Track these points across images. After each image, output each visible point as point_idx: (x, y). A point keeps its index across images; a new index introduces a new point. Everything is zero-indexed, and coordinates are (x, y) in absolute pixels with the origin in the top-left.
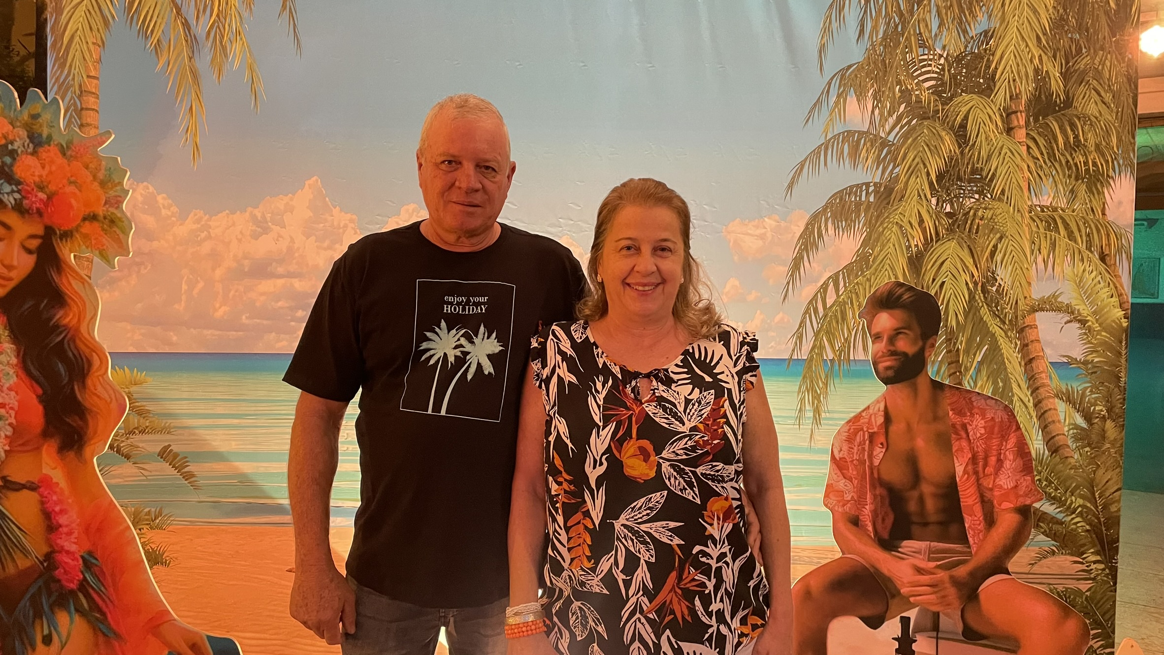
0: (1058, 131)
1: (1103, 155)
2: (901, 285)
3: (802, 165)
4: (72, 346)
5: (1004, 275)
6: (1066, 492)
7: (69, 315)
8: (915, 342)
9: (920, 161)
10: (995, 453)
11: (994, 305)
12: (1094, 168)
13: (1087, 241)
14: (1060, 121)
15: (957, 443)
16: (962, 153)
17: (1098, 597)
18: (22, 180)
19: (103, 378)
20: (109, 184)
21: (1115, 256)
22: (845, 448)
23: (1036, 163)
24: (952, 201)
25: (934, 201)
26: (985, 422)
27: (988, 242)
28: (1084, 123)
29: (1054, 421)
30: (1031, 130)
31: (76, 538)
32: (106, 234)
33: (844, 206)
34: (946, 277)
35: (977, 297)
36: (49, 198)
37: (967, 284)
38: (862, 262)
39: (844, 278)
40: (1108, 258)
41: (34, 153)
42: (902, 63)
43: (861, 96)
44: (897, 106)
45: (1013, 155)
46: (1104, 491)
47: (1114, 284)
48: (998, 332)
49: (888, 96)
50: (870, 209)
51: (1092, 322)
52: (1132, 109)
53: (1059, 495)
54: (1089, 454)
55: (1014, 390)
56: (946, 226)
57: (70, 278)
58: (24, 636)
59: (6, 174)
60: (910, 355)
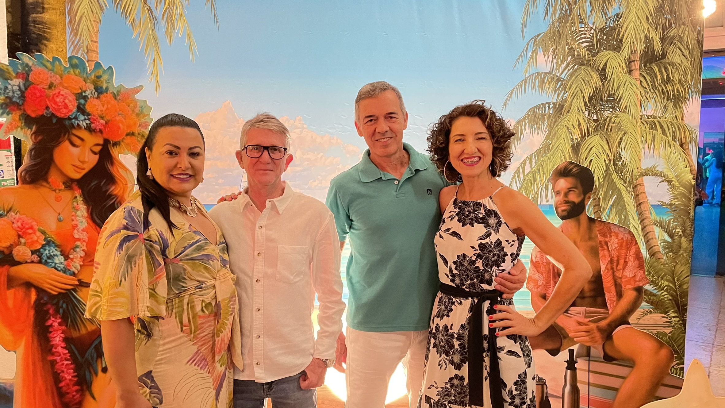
0: (658, 72)
1: (683, 86)
2: (571, 163)
3: (512, 91)
5: (626, 155)
6: (658, 278)
7: (117, 189)
8: (579, 196)
9: (579, 90)
10: (623, 257)
11: (620, 172)
12: (678, 94)
13: (673, 135)
14: (659, 66)
15: (602, 252)
16: (603, 85)
17: (676, 336)
18: (90, 113)
20: (142, 115)
21: (688, 144)
22: (539, 256)
23: (644, 90)
24: (597, 113)
25: (587, 113)
26: (618, 240)
27: (617, 136)
28: (673, 67)
29: (652, 238)
30: (643, 71)
32: (139, 143)
33: (535, 116)
34: (593, 157)
35: (610, 168)
36: (107, 123)
37: (605, 160)
38: (546, 148)
39: (535, 158)
40: (685, 145)
41: (98, 98)
42: (570, 32)
43: (546, 52)
44: (566, 57)
45: (632, 86)
46: (680, 277)
47: (688, 160)
48: (622, 188)
49: (561, 52)
50: (550, 118)
51: (675, 182)
52: (700, 59)
53: (655, 280)
54: (671, 256)
55: (630, 221)
56: (593, 127)
57: (118, 168)
58: (91, 369)
59: (81, 110)
60: (576, 203)
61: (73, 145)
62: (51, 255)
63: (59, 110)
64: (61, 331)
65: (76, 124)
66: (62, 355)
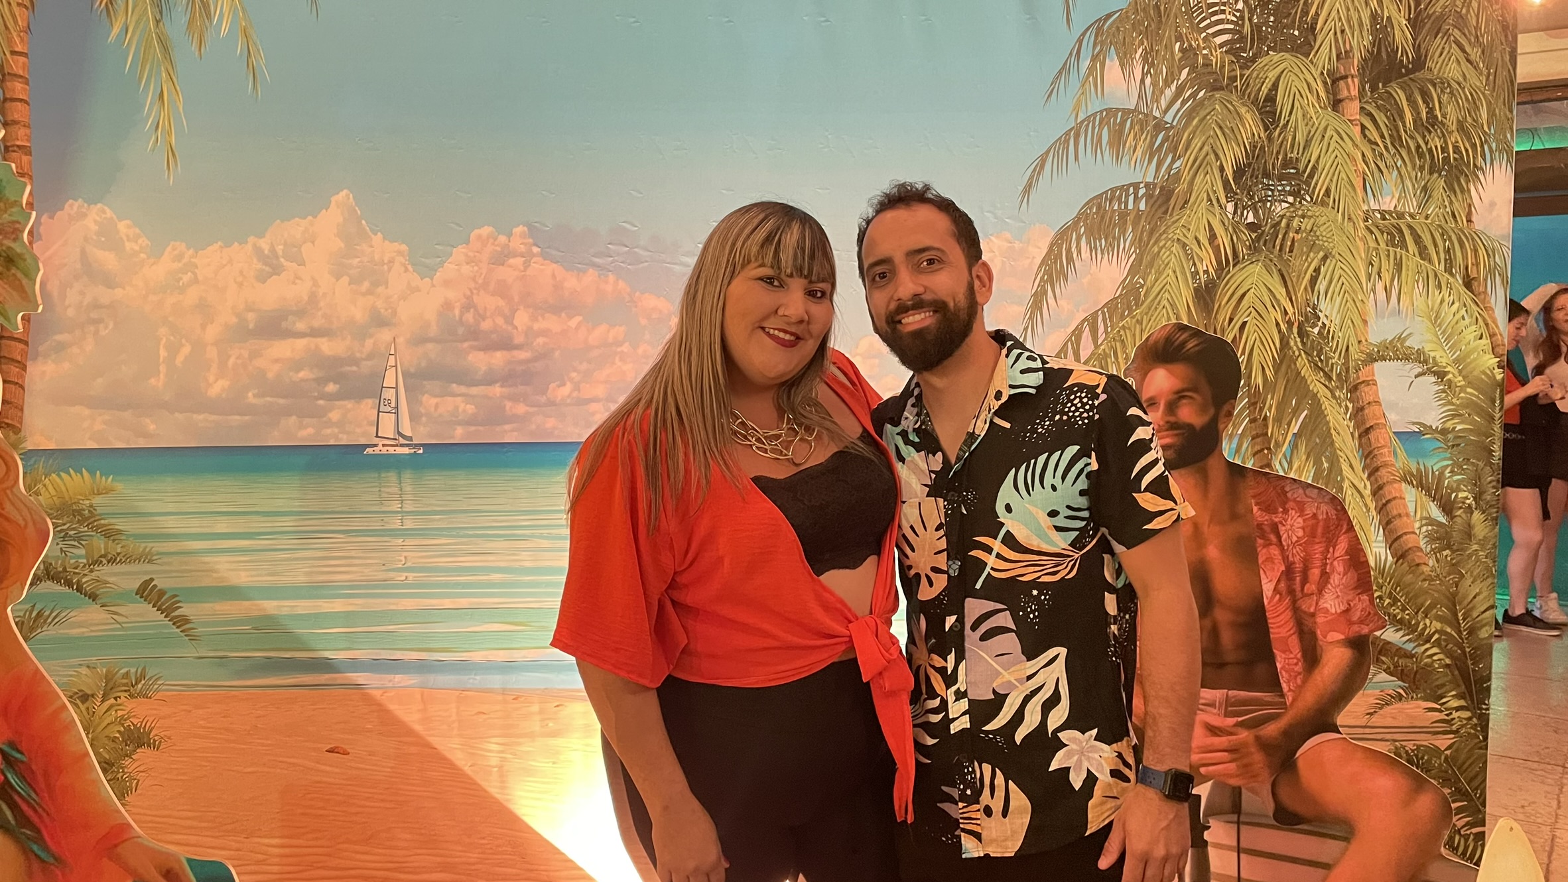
0: (1405, 103)
1: (1469, 139)
2: (1182, 328)
3: (1043, 159)
5: (1329, 311)
6: (1417, 613)
8: (1203, 409)
9: (1211, 151)
10: (1318, 563)
11: (1315, 353)
12: (1456, 156)
13: (1446, 260)
14: (1407, 88)
15: (1264, 551)
16: (1269, 138)
17: (1463, 757)
19: (12, 491)
20: (1, 205)
21: (1485, 280)
23: (1373, 150)
24: (1255, 207)
25: (1230, 207)
26: (1304, 521)
27: (1306, 264)
28: (1442, 91)
29: (1400, 515)
30: (1367, 102)
32: (2, 279)
33: (1103, 217)
34: (1249, 315)
35: (1292, 343)
37: (1278, 324)
38: (1131, 296)
39: (1104, 320)
40: (1476, 284)
42: (1183, 10)
43: (1125, 60)
44: (1176, 71)
45: (1342, 138)
46: (1471, 610)
47: (1484, 320)
48: (1322, 392)
49: (1164, 58)
50: (1139, 221)
51: (1453, 374)
52: (1509, 70)
53: (1407, 617)
54: (1449, 559)
55: (1344, 472)
56: (1247, 243)
60: (1198, 428)
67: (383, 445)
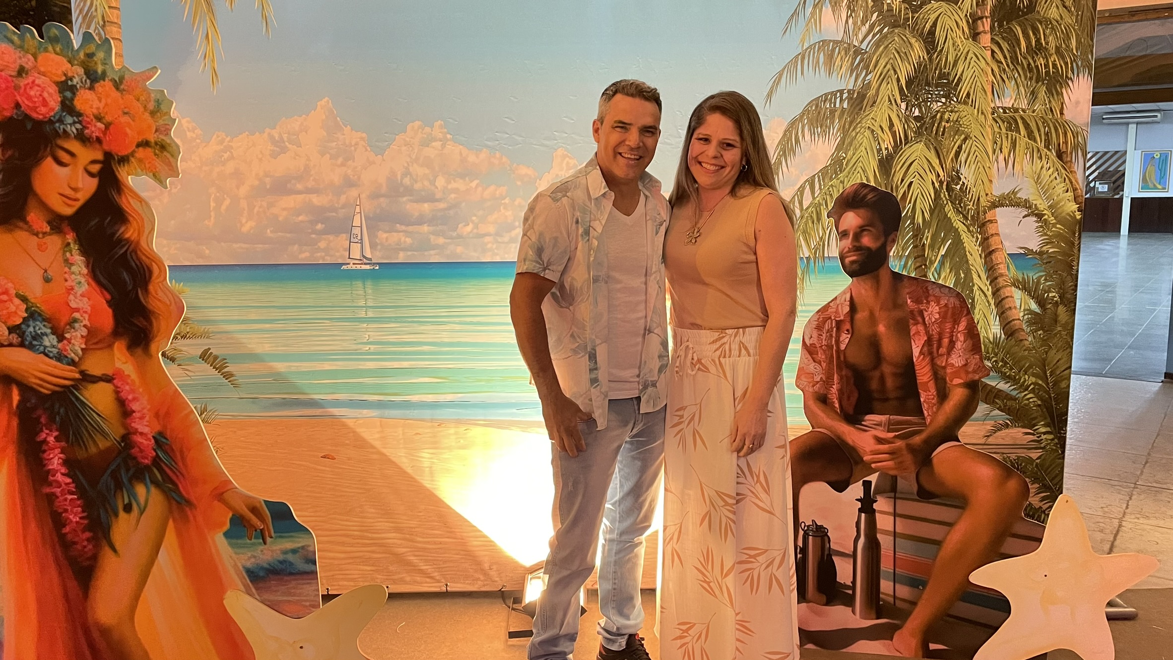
0: (1021, 35)
1: (1063, 58)
2: (865, 186)
3: (781, 74)
4: (134, 257)
5: (967, 174)
6: (1020, 372)
7: (130, 231)
8: (877, 238)
9: (891, 68)
10: (948, 335)
11: (957, 202)
12: (1054, 70)
13: (1045, 140)
14: (1023, 25)
15: (914, 328)
16: (930, 59)
17: (1048, 464)
18: (82, 112)
19: (162, 284)
20: (159, 114)
21: (1071, 153)
22: (815, 335)
23: (999, 67)
24: (920, 106)
25: (903, 105)
26: (940, 308)
27: (953, 143)
28: (1046, 26)
29: (1010, 308)
30: (995, 34)
31: (147, 422)
32: (157, 158)
33: (819, 113)
34: (914, 177)
35: (942, 196)
36: (108, 126)
37: (933, 183)
38: (837, 165)
39: (819, 180)
40: (1065, 156)
41: (91, 88)
43: (835, 7)
44: (869, 15)
45: (978, 59)
46: (1055, 369)
47: (1070, 180)
48: (961, 228)
49: (861, 6)
50: (843, 115)
51: (1048, 216)
52: (1091, 12)
53: (1013, 374)
54: (1042, 336)
55: (974, 280)
56: (914, 129)
57: (129, 198)
58: (108, 506)
59: (68, 107)
60: (873, 249)
61: (60, 163)
62: (37, 334)
63: (35, 109)
64: (60, 450)
65: (62, 130)
66: (63, 485)
67: (354, 264)
